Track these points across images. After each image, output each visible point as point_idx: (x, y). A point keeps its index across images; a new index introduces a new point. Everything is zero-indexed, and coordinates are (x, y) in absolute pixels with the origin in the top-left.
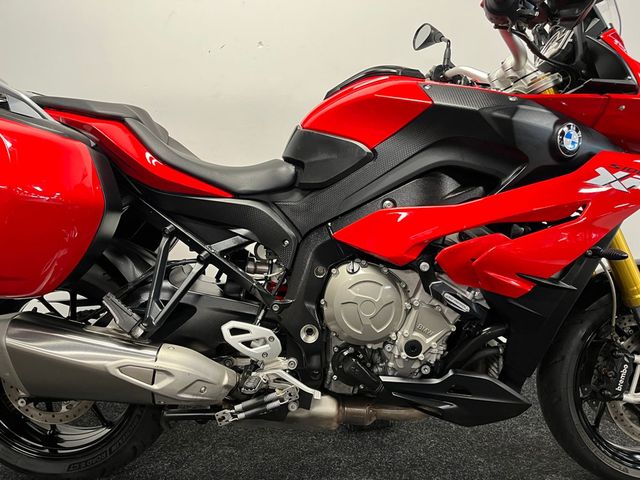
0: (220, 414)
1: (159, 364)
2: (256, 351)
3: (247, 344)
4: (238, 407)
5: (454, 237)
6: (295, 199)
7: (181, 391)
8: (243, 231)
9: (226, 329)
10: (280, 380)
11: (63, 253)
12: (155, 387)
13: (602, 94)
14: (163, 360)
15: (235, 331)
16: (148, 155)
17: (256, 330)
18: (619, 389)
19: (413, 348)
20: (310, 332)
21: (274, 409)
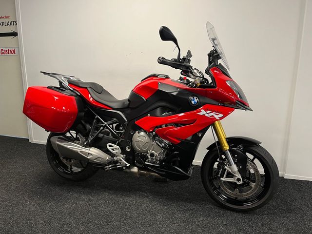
0: (106, 167)
1: (90, 152)
2: (114, 152)
3: (113, 149)
4: (110, 166)
5: (164, 125)
6: (128, 111)
7: (95, 159)
8: (115, 119)
9: (108, 145)
10: (121, 160)
11: (70, 122)
12: (88, 157)
13: (204, 88)
14: (91, 151)
15: (110, 146)
16: (90, 96)
17: (115, 146)
18: (219, 176)
19: (152, 155)
20: (129, 148)
21: (119, 168)
